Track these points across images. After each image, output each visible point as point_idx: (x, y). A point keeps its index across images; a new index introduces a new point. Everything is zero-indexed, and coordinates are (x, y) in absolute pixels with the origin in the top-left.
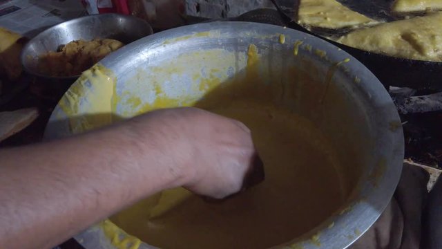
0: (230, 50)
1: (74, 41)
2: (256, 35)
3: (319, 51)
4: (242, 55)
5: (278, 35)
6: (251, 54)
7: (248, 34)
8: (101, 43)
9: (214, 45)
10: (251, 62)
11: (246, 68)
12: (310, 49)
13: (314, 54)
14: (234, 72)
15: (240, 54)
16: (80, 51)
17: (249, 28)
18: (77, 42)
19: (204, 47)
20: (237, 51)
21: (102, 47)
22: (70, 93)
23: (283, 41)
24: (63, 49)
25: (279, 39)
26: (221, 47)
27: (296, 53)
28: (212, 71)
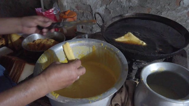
0: (88, 47)
1: (39, 39)
2: (95, 43)
3: (111, 48)
4: (91, 48)
5: (101, 43)
6: (93, 48)
7: (93, 42)
8: (48, 40)
9: (83, 45)
10: (94, 50)
11: (92, 52)
12: (109, 48)
13: (110, 49)
14: (89, 53)
15: (90, 48)
16: (41, 42)
17: (93, 41)
18: (40, 39)
19: (80, 45)
20: (90, 47)
21: (48, 41)
22: (41, 57)
23: (102, 45)
24: (35, 42)
25: (101, 44)
26: (85, 45)
27: (106, 49)
28: (82, 52)
